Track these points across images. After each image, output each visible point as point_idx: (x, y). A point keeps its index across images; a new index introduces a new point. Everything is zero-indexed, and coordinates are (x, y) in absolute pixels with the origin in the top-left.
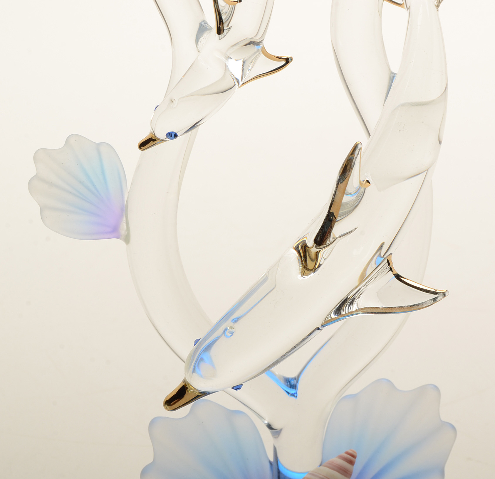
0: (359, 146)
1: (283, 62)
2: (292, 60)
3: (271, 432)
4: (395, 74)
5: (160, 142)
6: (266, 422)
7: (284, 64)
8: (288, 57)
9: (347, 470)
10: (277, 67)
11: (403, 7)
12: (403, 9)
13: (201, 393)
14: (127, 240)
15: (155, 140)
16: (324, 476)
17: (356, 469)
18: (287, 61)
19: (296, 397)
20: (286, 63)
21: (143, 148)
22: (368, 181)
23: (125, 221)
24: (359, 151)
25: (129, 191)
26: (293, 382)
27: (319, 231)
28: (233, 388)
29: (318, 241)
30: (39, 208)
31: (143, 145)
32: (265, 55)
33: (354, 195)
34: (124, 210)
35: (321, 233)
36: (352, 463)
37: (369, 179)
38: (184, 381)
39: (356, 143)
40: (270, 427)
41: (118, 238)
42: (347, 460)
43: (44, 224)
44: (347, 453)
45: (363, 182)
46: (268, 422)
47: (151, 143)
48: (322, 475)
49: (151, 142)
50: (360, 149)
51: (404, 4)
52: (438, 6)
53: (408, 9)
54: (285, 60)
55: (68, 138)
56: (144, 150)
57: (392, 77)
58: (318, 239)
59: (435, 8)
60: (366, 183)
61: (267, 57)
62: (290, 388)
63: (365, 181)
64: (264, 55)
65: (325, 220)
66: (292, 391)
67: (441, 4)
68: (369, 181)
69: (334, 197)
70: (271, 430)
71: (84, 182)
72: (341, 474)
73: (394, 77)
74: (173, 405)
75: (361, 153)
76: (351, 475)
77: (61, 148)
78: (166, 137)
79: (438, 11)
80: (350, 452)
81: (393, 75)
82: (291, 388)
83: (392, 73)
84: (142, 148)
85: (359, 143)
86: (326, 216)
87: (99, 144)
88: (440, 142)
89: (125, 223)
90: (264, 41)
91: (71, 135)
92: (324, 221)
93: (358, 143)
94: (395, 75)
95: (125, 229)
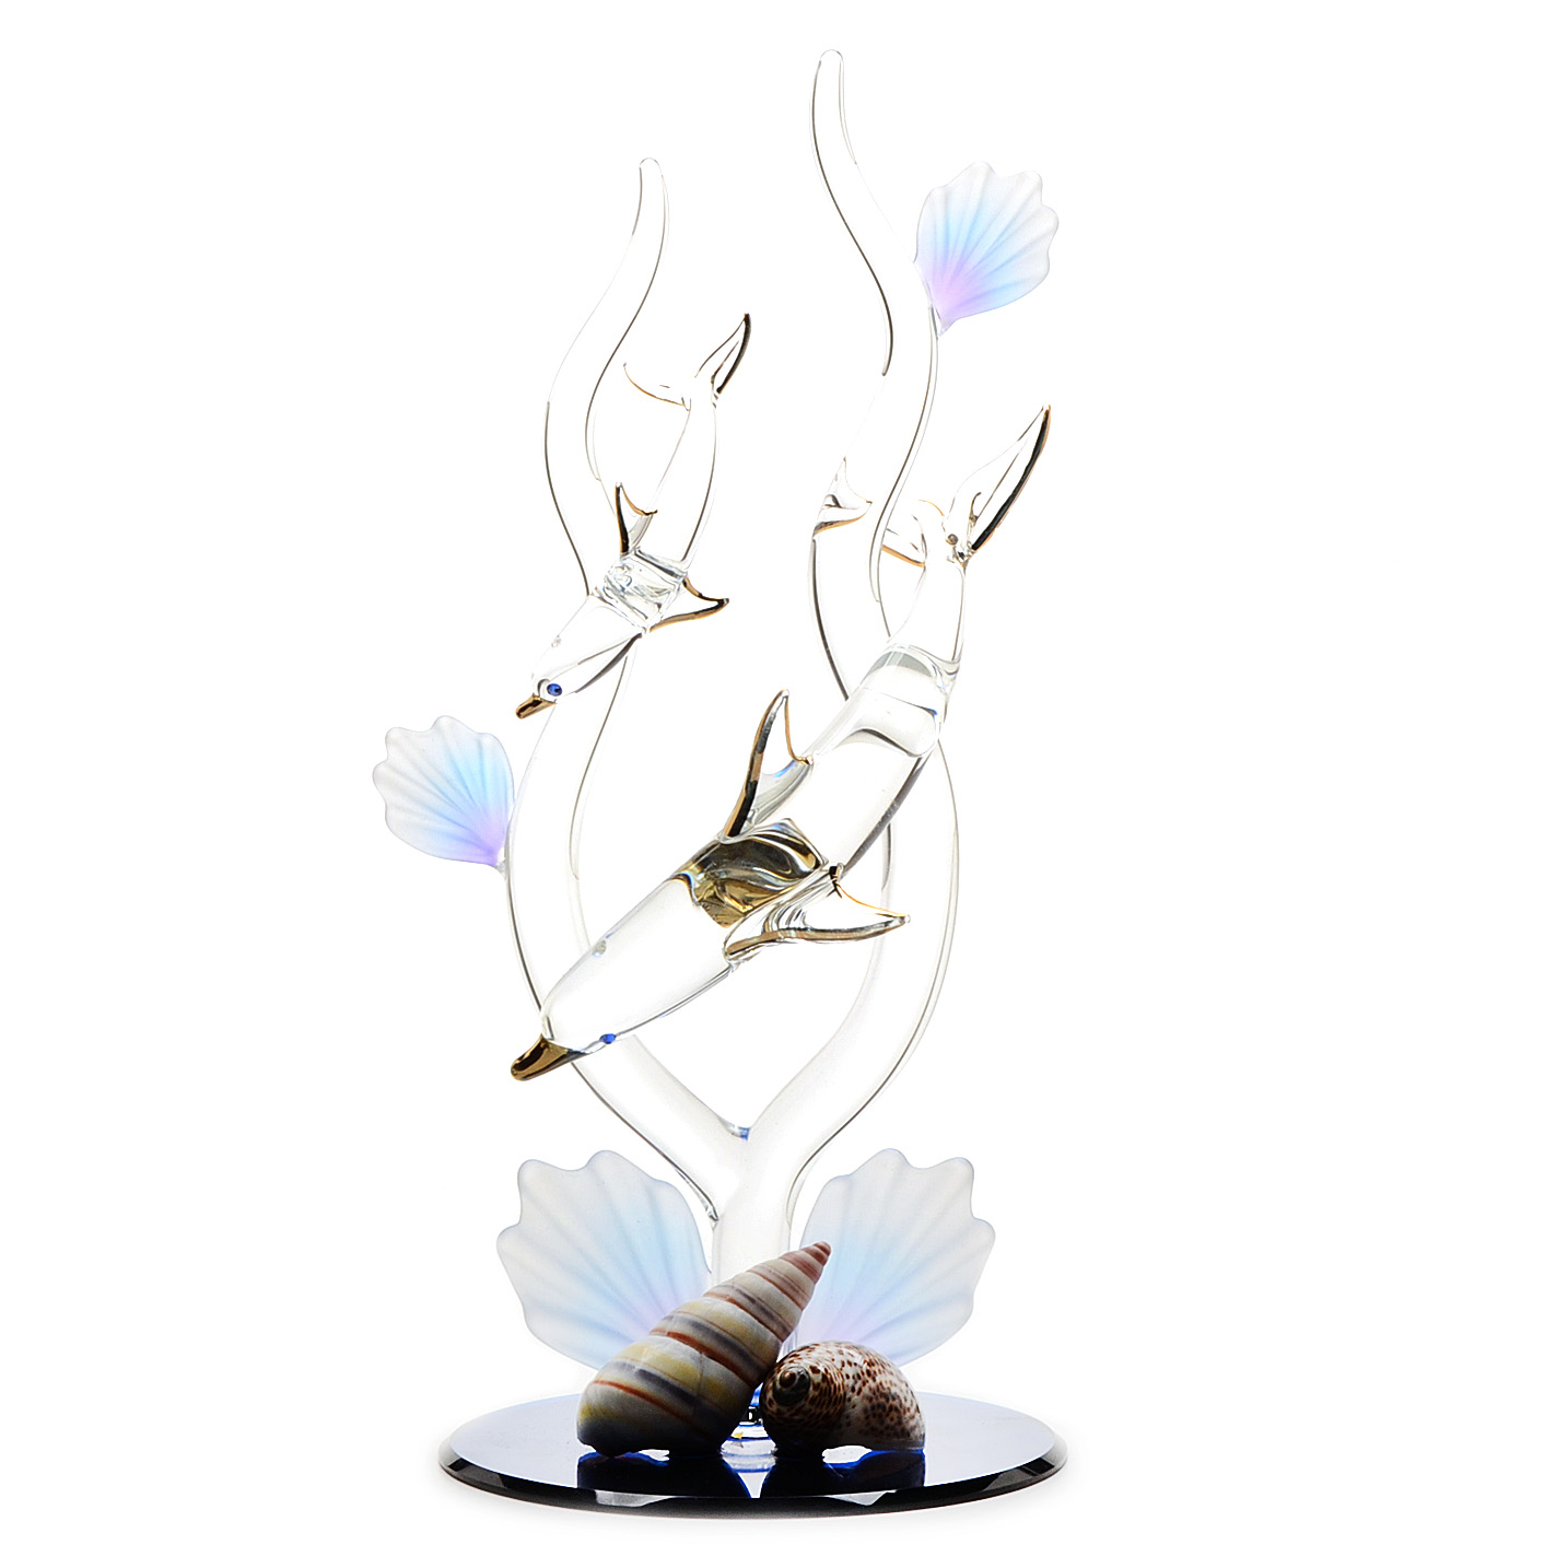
1: (715, 604)
5: (546, 705)
9: (812, 1267)
15: (538, 703)
17: (828, 1270)
21: (522, 714)
31: (523, 710)
36: (821, 1259)
42: (815, 1254)
44: (816, 1245)
47: (534, 707)
61: (692, 594)
72: (803, 1271)
80: (823, 1245)
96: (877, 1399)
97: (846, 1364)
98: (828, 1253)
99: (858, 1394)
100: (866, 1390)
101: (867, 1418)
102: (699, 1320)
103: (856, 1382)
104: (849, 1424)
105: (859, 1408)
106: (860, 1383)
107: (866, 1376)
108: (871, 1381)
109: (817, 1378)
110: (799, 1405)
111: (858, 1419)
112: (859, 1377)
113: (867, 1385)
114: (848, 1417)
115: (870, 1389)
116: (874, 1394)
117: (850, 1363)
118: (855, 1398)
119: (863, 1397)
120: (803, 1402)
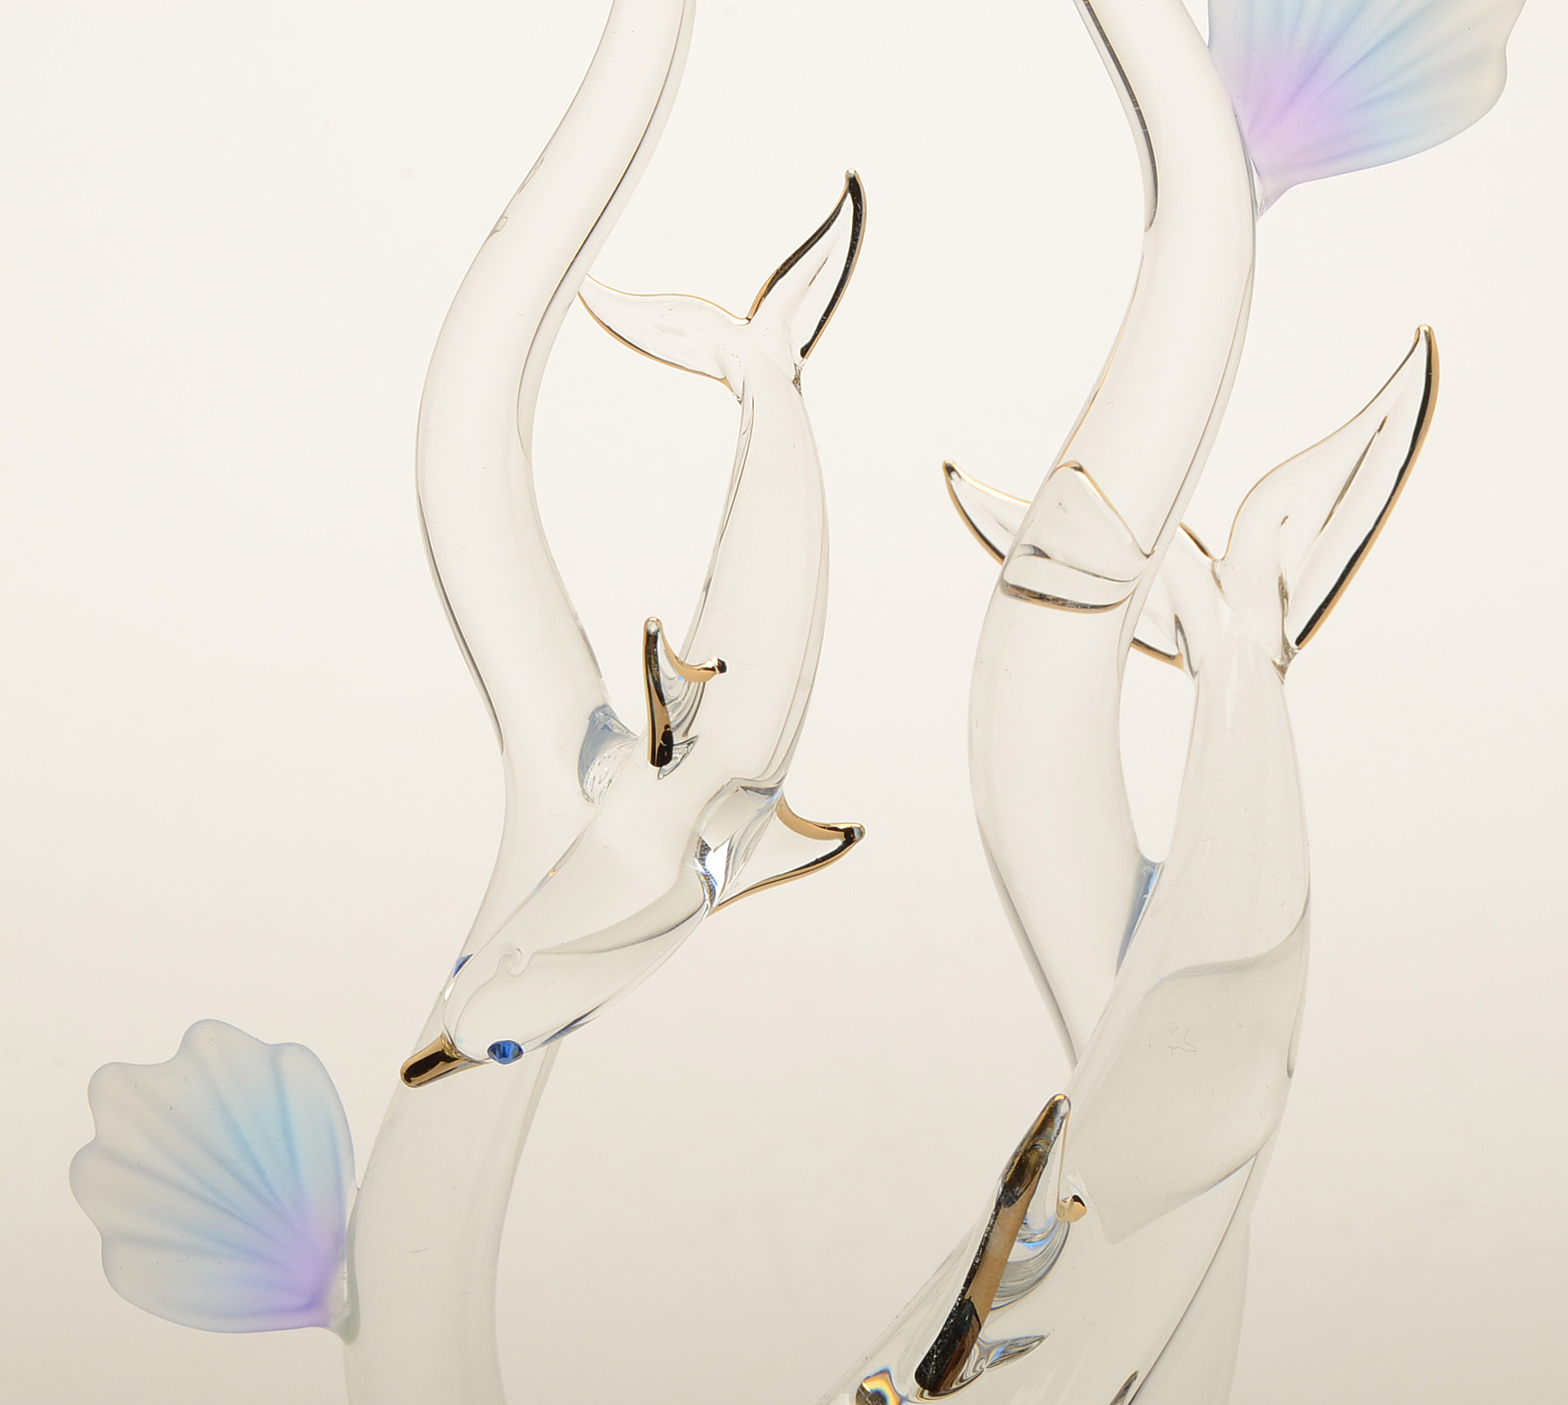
0: (1063, 1109)
1: (838, 843)
2: (862, 834)
4: (1153, 865)
5: (465, 1064)
7: (839, 848)
8: (853, 825)
10: (819, 857)
11: (1180, 666)
12: (1182, 672)
14: (349, 1330)
15: (450, 1060)
18: (849, 837)
20: (844, 842)
21: (416, 1080)
22: (1076, 1199)
23: (346, 1275)
24: (1062, 1122)
25: (359, 1187)
27: (932, 1349)
29: (929, 1377)
30: (99, 1236)
31: (417, 1071)
32: (787, 823)
33: (1041, 1245)
34: (342, 1244)
35: (937, 1354)
37: (1081, 1193)
39: (1054, 1098)
41: (323, 1325)
43: (111, 1284)
45: (1063, 1204)
47: (441, 1067)
49: (441, 1062)
50: (1063, 1118)
51: (1180, 655)
52: (1282, 670)
53: (1193, 673)
54: (843, 833)
55: (190, 1030)
56: (419, 1085)
57: (1146, 876)
58: (928, 1371)
59: (1274, 672)
60: (1071, 1204)
61: (791, 828)
63: (1069, 1201)
64: (784, 823)
65: (951, 1316)
67: (1293, 661)
68: (1080, 1197)
69: (983, 1252)
71: (232, 1161)
73: (1150, 876)
75: (1066, 1128)
77: (169, 1061)
78: (488, 1056)
79: (1282, 682)
81: (1146, 868)
83: (1147, 864)
84: (412, 1079)
85: (1063, 1098)
86: (955, 1306)
87: (277, 1049)
88: (1290, 1073)
89: (345, 1281)
90: (784, 784)
91: (198, 1022)
92: (948, 1320)
93: (1059, 1100)
94: (1154, 868)
95: (345, 1299)
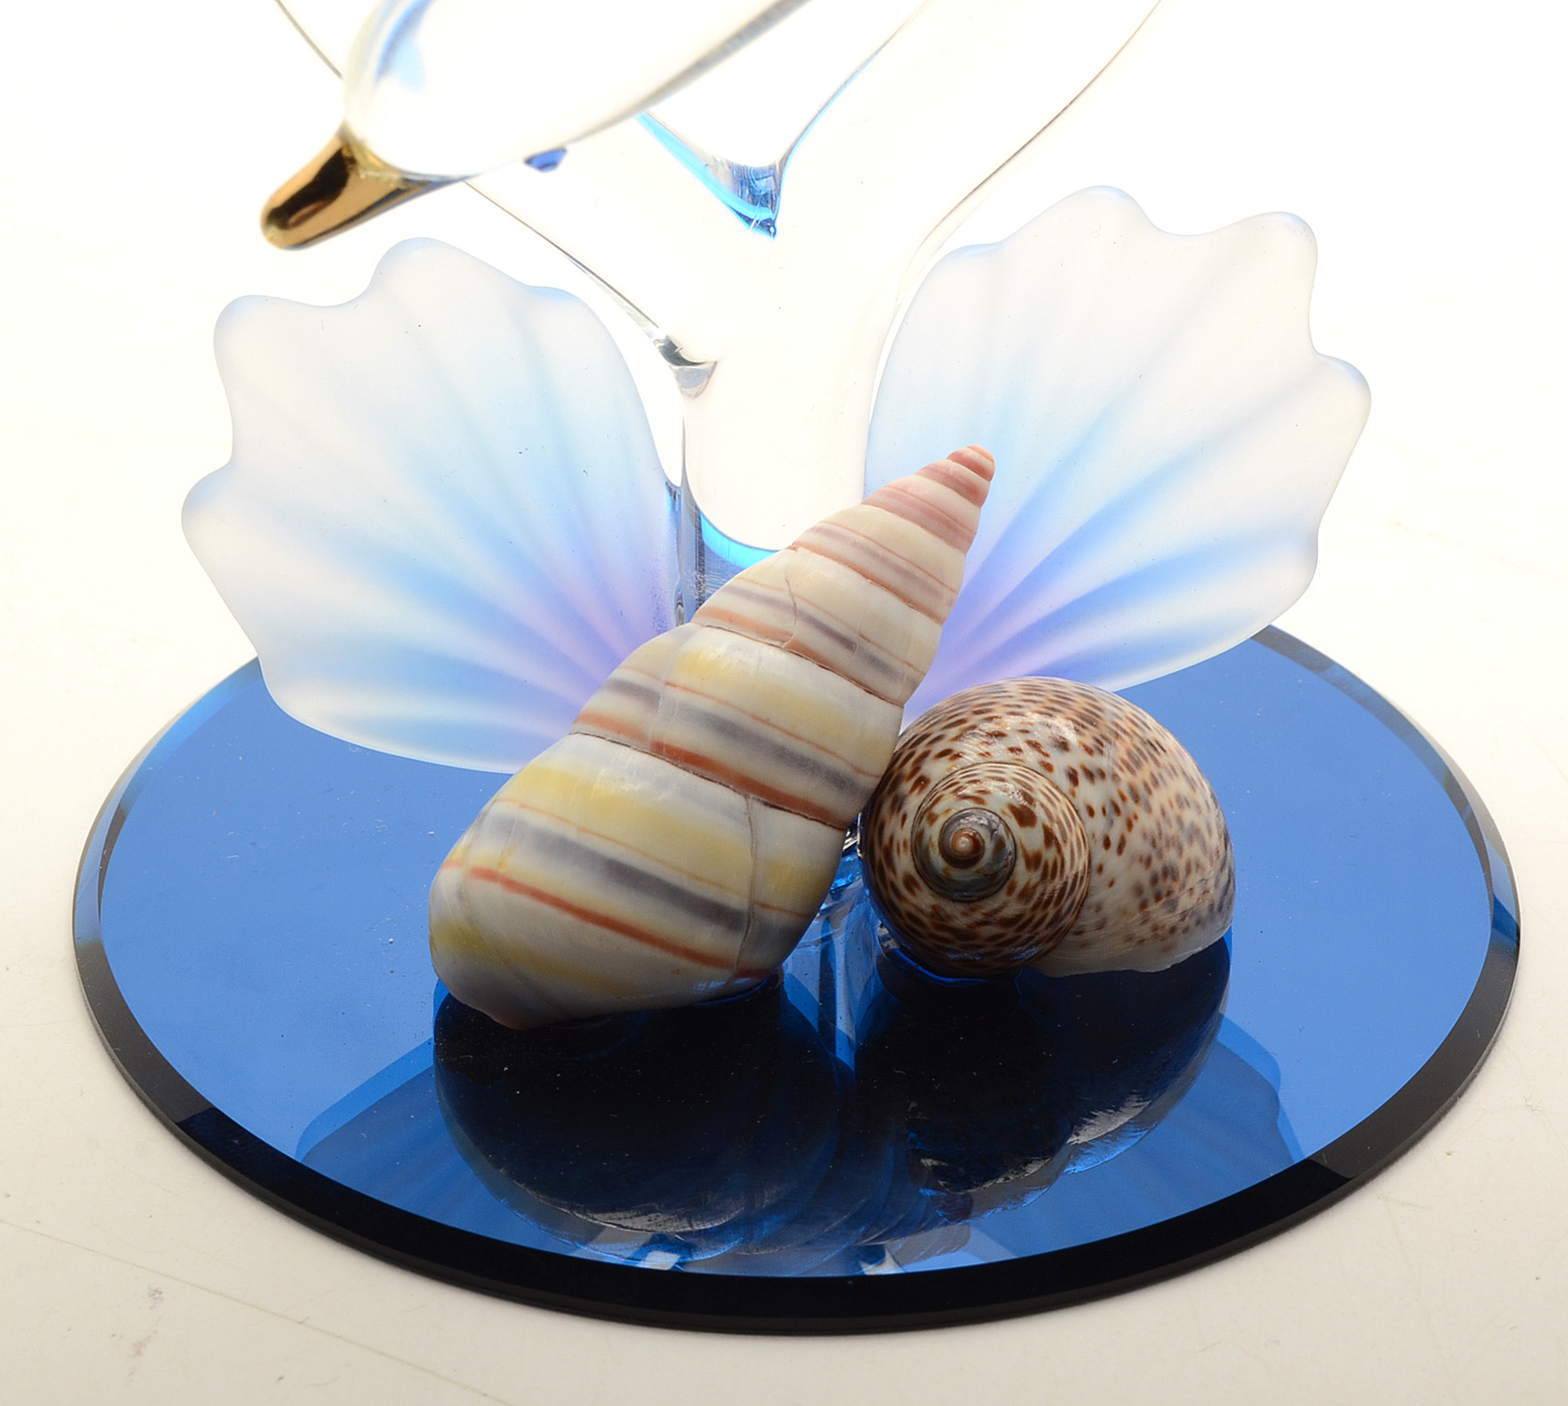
3: (675, 372)
6: (661, 335)
9: (955, 520)
13: (407, 181)
16: (869, 538)
17: (992, 520)
19: (775, 233)
26: (763, 185)
28: (529, 161)
36: (974, 495)
38: (344, 135)
40: (672, 353)
42: (958, 482)
44: (957, 457)
46: (667, 337)
48: (864, 536)
62: (751, 206)
66: (762, 214)
70: (676, 368)
72: (934, 533)
74: (297, 224)
76: (970, 541)
80: (971, 454)
82: (754, 203)
96: (1160, 855)
97: (1082, 778)
98: (985, 473)
99: (1120, 850)
100: (1136, 843)
101: (1144, 905)
102: (729, 714)
103: (1112, 823)
104: (1101, 926)
105: (1123, 885)
106: (1120, 823)
107: (1130, 801)
108: (1139, 810)
109: (1031, 839)
110: (991, 905)
111: (1124, 912)
112: (1117, 811)
113: (1137, 825)
114: (1099, 908)
115: (1145, 836)
116: (1154, 844)
117: (1090, 775)
118: (1113, 862)
119: (1133, 859)
120: (1002, 896)
